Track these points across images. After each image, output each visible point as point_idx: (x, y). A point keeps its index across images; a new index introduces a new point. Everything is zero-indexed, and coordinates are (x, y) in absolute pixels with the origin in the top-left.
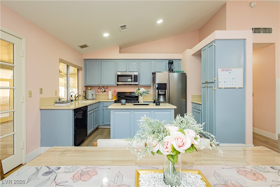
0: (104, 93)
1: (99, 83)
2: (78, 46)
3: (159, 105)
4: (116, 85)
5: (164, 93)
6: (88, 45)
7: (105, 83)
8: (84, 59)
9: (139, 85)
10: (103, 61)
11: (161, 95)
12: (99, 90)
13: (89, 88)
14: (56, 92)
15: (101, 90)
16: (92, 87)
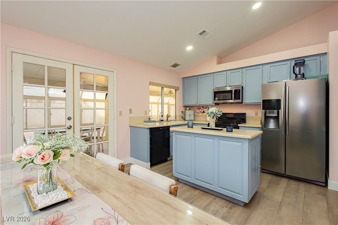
0: (204, 114)
1: (196, 103)
2: (170, 66)
3: (232, 131)
4: (214, 105)
5: (277, 115)
6: (178, 63)
7: (202, 102)
8: (183, 78)
9: (243, 104)
10: (199, 77)
11: (271, 118)
12: (198, 111)
13: (188, 108)
14: (146, 112)
15: (200, 110)
16: (190, 107)
